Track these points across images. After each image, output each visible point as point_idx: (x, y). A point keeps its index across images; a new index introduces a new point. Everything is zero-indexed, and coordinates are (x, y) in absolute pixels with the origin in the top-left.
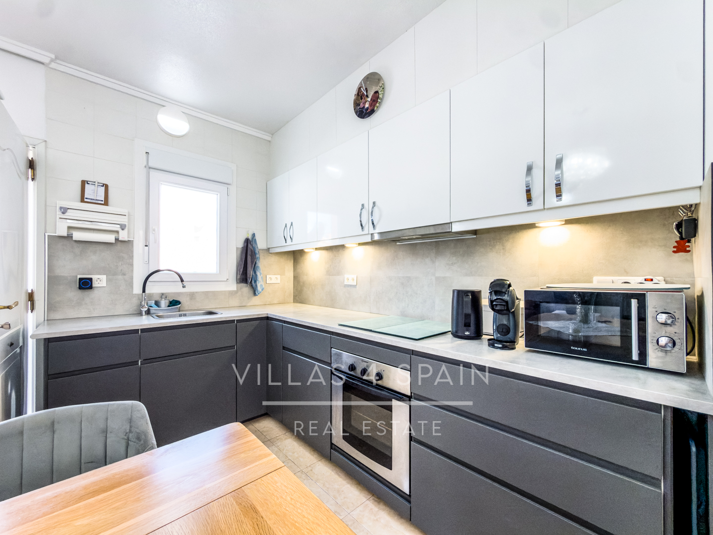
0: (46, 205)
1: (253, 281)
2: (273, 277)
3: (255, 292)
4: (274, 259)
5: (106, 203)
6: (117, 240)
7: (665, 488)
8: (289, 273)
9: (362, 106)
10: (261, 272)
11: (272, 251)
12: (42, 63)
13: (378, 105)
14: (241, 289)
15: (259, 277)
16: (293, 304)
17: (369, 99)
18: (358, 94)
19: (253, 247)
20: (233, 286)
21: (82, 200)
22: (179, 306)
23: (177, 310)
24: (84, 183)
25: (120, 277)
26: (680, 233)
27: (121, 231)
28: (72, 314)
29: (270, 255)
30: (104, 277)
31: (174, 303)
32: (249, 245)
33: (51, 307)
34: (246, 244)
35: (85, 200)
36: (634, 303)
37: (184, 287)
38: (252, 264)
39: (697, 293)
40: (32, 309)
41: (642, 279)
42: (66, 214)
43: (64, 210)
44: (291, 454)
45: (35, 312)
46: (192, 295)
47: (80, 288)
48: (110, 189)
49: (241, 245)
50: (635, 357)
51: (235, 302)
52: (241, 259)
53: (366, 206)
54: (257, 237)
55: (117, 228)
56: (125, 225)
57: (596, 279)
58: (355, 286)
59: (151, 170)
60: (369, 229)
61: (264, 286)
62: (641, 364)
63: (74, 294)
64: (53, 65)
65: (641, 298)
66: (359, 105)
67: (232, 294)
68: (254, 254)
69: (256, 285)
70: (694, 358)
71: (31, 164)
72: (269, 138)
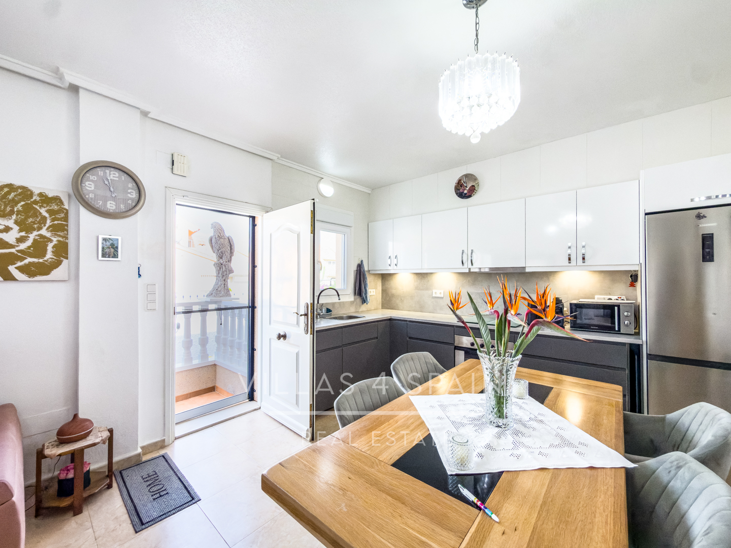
2: (373, 290)
4: (372, 278)
7: (627, 372)
8: (380, 287)
9: (461, 191)
11: (371, 272)
13: (474, 193)
14: (356, 299)
16: (381, 310)
17: (468, 189)
18: (458, 183)
19: (362, 269)
20: (352, 298)
22: (332, 312)
26: (632, 279)
29: (370, 275)
31: (329, 311)
32: (360, 268)
34: (358, 268)
36: (616, 308)
37: (339, 299)
39: (638, 304)
41: (616, 297)
50: (617, 329)
51: (353, 309)
53: (466, 251)
54: (364, 263)
57: (596, 297)
58: (442, 298)
60: (468, 264)
62: (619, 332)
65: (619, 306)
66: (460, 190)
67: (352, 303)
68: (364, 275)
69: (366, 297)
70: (637, 331)
72: (370, 192)
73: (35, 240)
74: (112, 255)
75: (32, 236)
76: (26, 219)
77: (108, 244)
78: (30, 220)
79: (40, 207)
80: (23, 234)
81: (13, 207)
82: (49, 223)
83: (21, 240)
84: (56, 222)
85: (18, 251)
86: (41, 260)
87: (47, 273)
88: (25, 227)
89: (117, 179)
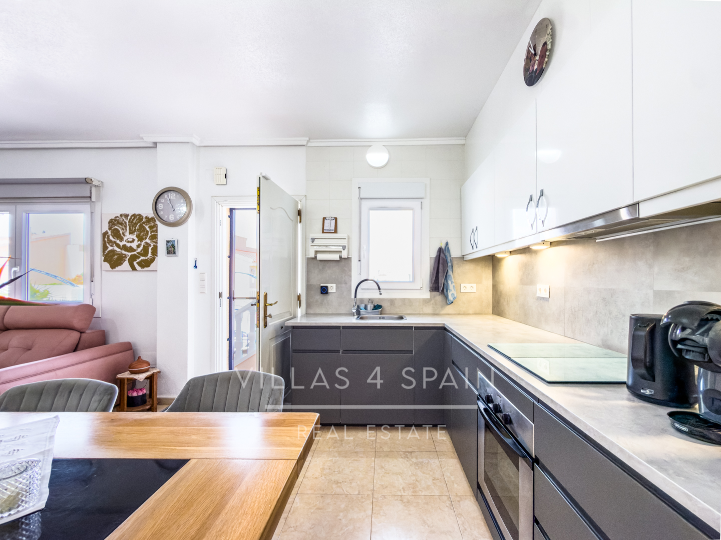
0: (306, 238)
1: (445, 290)
2: (468, 285)
3: (447, 301)
4: (468, 267)
5: (336, 231)
6: (340, 257)
8: (488, 282)
9: (531, 69)
10: (453, 280)
11: (466, 258)
12: (304, 146)
13: (546, 59)
14: (434, 297)
15: (451, 286)
17: (537, 58)
19: (445, 255)
20: (426, 294)
21: (323, 232)
22: (380, 309)
23: (379, 314)
24: (324, 219)
25: (344, 285)
27: (343, 251)
28: (318, 311)
29: (465, 262)
30: (334, 285)
31: (377, 307)
32: (442, 255)
33: (308, 305)
34: (439, 253)
35: (324, 231)
37: (381, 294)
38: (444, 273)
40: (300, 306)
42: (314, 242)
43: (313, 240)
44: (449, 475)
45: (301, 307)
46: (392, 301)
47: (322, 293)
48: (338, 220)
49: (434, 254)
51: (428, 309)
52: (434, 268)
54: (450, 246)
55: (340, 249)
56: (345, 246)
58: (547, 299)
59: (363, 200)
61: (456, 295)
63: (318, 297)
64: (310, 144)
66: (529, 70)
67: (426, 301)
68: (446, 263)
69: (448, 294)
71: (299, 213)
72: (463, 142)
73: (144, 246)
74: (173, 252)
75: (143, 244)
76: (140, 233)
77: (170, 244)
78: (142, 234)
79: (146, 225)
80: (139, 242)
81: (135, 227)
82: (149, 235)
83: (138, 246)
84: (153, 234)
85: (137, 253)
86: (146, 258)
87: (149, 266)
88: (140, 239)
89: (174, 198)
